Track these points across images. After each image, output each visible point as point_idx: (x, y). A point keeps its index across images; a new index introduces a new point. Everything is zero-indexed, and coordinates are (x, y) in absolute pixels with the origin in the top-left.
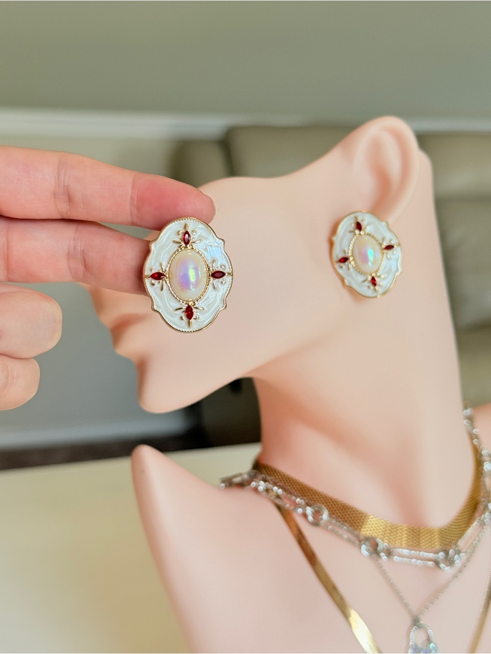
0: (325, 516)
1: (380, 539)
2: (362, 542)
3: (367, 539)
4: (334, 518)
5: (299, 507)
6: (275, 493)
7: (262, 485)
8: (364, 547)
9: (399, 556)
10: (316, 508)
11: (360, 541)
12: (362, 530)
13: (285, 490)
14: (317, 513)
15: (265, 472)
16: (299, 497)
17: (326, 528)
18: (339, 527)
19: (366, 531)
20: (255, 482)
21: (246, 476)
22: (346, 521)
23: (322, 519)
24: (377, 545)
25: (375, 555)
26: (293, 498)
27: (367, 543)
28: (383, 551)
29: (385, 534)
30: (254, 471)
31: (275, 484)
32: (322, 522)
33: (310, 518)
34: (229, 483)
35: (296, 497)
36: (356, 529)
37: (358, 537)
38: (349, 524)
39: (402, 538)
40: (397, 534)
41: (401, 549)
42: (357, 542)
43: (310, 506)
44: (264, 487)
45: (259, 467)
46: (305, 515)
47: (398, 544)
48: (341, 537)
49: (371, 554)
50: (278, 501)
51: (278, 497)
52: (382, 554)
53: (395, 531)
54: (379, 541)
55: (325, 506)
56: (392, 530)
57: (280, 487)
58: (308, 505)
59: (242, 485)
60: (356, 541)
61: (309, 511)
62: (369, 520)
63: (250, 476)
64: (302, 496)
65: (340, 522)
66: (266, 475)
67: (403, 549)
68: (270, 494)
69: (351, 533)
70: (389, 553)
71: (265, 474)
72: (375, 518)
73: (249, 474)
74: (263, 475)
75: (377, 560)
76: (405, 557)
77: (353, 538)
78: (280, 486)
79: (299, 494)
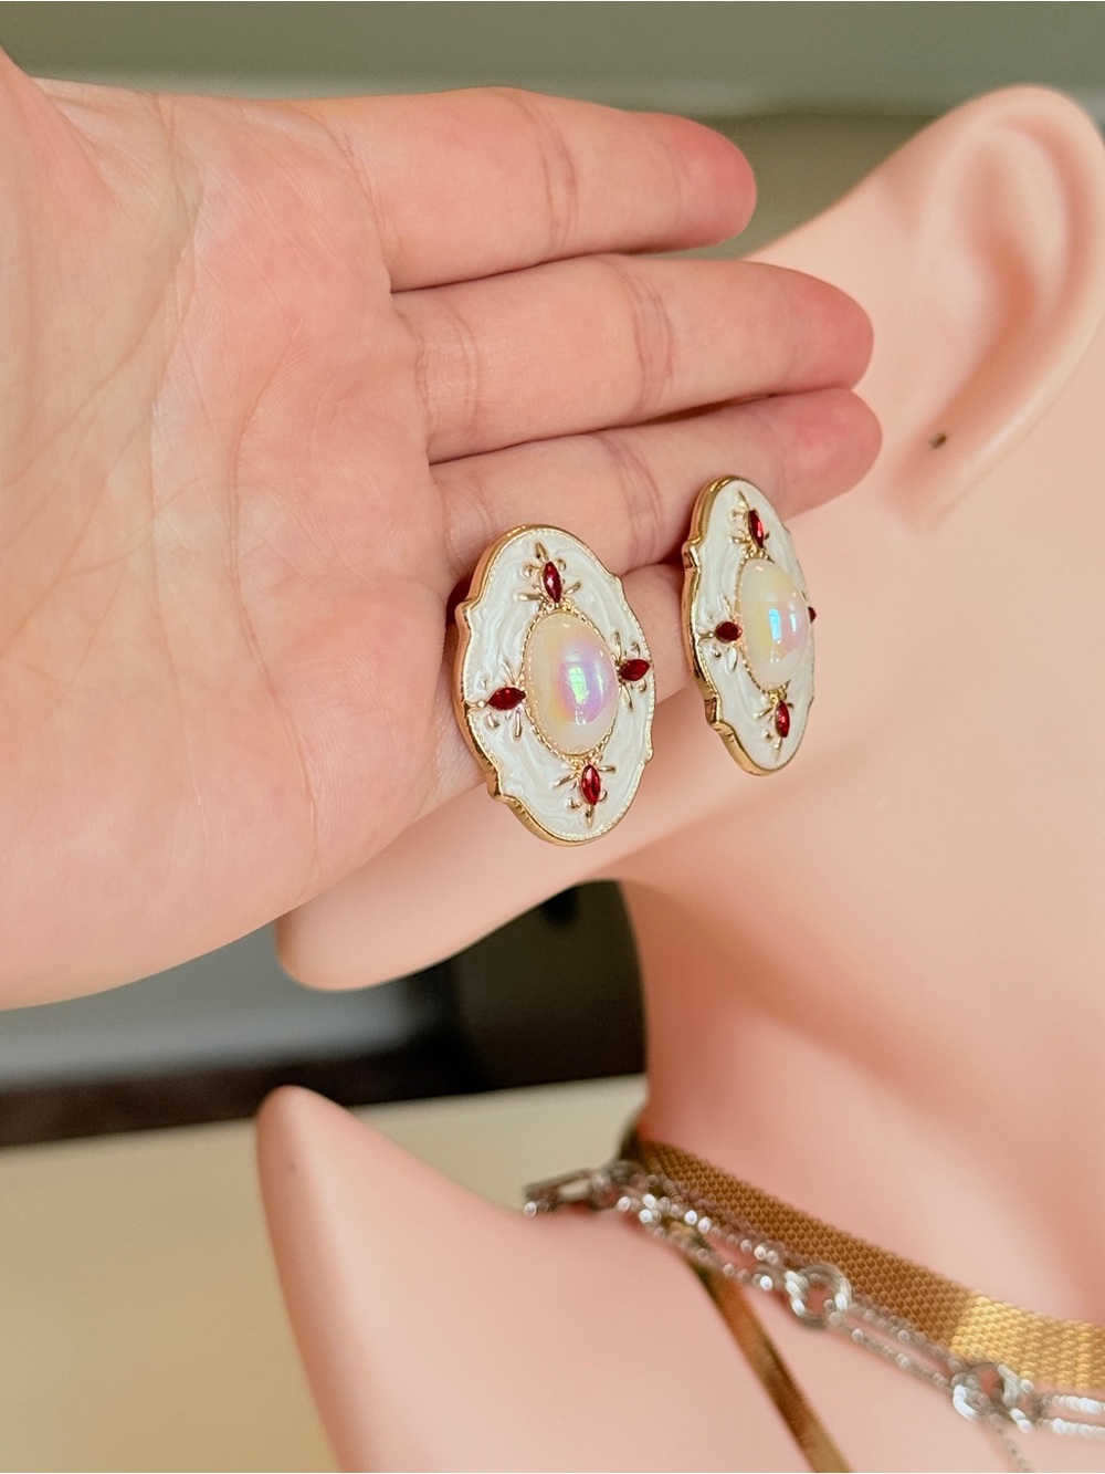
0: (842, 1298)
1: (1010, 1367)
2: (955, 1378)
3: (969, 1367)
4: (869, 1307)
5: (764, 1273)
6: (689, 1230)
7: (650, 1207)
8: (960, 1392)
9: (1066, 1419)
10: (814, 1276)
11: (949, 1375)
12: (956, 1339)
13: (720, 1221)
14: (818, 1290)
15: (659, 1167)
16: (763, 1241)
17: (844, 1334)
18: (885, 1331)
19: (967, 1342)
20: (630, 1196)
21: (600, 1180)
22: (906, 1314)
23: (833, 1307)
24: (1000, 1384)
25: (992, 1417)
26: (746, 1244)
27: (970, 1381)
28: (1017, 1403)
29: (1024, 1352)
30: (624, 1163)
31: (690, 1203)
32: (833, 1317)
33: (798, 1305)
34: (551, 1200)
35: (755, 1240)
36: (937, 1338)
37: (941, 1360)
38: (914, 1321)
39: (1076, 1364)
40: (1061, 1351)
41: (1072, 1400)
42: (940, 1378)
43: (796, 1268)
44: (656, 1213)
45: (638, 1150)
46: (781, 1297)
47: (1063, 1383)
48: (891, 1361)
49: (981, 1413)
50: (699, 1254)
51: (699, 1241)
52: (1016, 1413)
53: (1055, 1344)
54: (1004, 1370)
55: (842, 1268)
56: (1045, 1339)
57: (706, 1212)
58: (790, 1264)
59: (587, 1205)
60: (937, 1375)
61: (794, 1282)
62: (976, 1310)
63: (614, 1179)
64: (773, 1238)
65: (887, 1315)
66: (663, 1176)
67: (1080, 1397)
68: (676, 1233)
69: (924, 1350)
70: (1037, 1410)
71: (658, 1174)
72: (992, 1303)
73: (609, 1172)
74: (652, 1177)
75: (1000, 1431)
76: (1083, 1422)
77: (927, 1365)
78: (703, 1207)
79: (763, 1232)
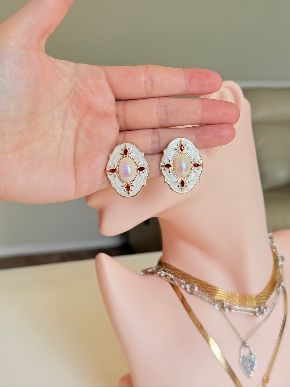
0: (196, 289)
1: (225, 301)
2: (216, 303)
3: (218, 301)
4: (201, 291)
5: (183, 285)
6: (170, 277)
7: (163, 274)
8: (216, 305)
9: (235, 310)
10: (191, 285)
11: (215, 302)
12: (216, 296)
14: (192, 288)
15: (164, 267)
17: (197, 295)
18: (204, 295)
19: (217, 297)
20: (160, 272)
21: (154, 269)
22: (207, 292)
23: (195, 291)
24: (223, 304)
25: (222, 310)
26: (179, 280)
27: (218, 303)
28: (226, 307)
29: (228, 298)
30: (158, 266)
31: (170, 273)
32: (195, 292)
33: (188, 290)
34: (146, 272)
35: (181, 279)
36: (212, 296)
37: (213, 300)
38: (209, 293)
39: (237, 301)
40: (234, 298)
41: (236, 307)
42: (213, 303)
43: (188, 284)
44: (164, 274)
45: (161, 264)
46: (186, 289)
47: (234, 304)
48: (205, 300)
49: (220, 309)
50: (172, 282)
51: (172, 279)
52: (226, 309)
53: (233, 297)
54: (224, 302)
55: (196, 284)
56: (231, 296)
59: (152, 273)
60: (212, 302)
61: (188, 286)
62: (219, 291)
63: (157, 269)
64: (184, 279)
65: (204, 292)
66: (165, 268)
67: (237, 306)
68: (168, 278)
69: (210, 298)
70: (230, 308)
71: (164, 268)
72: (222, 290)
73: (156, 267)
74: (163, 268)
75: (223, 312)
76: (237, 311)
77: (211, 301)
78: (172, 273)
79: (182, 278)
